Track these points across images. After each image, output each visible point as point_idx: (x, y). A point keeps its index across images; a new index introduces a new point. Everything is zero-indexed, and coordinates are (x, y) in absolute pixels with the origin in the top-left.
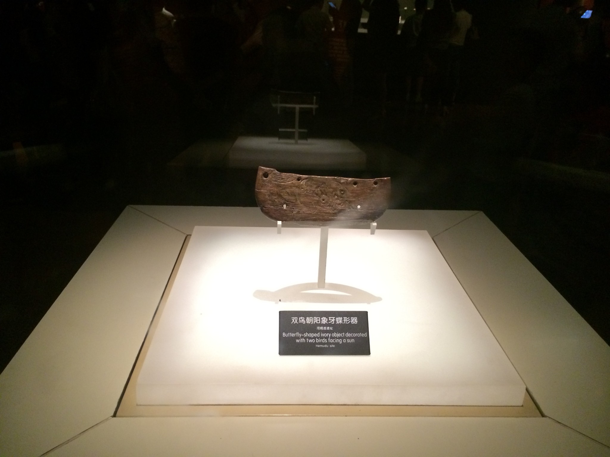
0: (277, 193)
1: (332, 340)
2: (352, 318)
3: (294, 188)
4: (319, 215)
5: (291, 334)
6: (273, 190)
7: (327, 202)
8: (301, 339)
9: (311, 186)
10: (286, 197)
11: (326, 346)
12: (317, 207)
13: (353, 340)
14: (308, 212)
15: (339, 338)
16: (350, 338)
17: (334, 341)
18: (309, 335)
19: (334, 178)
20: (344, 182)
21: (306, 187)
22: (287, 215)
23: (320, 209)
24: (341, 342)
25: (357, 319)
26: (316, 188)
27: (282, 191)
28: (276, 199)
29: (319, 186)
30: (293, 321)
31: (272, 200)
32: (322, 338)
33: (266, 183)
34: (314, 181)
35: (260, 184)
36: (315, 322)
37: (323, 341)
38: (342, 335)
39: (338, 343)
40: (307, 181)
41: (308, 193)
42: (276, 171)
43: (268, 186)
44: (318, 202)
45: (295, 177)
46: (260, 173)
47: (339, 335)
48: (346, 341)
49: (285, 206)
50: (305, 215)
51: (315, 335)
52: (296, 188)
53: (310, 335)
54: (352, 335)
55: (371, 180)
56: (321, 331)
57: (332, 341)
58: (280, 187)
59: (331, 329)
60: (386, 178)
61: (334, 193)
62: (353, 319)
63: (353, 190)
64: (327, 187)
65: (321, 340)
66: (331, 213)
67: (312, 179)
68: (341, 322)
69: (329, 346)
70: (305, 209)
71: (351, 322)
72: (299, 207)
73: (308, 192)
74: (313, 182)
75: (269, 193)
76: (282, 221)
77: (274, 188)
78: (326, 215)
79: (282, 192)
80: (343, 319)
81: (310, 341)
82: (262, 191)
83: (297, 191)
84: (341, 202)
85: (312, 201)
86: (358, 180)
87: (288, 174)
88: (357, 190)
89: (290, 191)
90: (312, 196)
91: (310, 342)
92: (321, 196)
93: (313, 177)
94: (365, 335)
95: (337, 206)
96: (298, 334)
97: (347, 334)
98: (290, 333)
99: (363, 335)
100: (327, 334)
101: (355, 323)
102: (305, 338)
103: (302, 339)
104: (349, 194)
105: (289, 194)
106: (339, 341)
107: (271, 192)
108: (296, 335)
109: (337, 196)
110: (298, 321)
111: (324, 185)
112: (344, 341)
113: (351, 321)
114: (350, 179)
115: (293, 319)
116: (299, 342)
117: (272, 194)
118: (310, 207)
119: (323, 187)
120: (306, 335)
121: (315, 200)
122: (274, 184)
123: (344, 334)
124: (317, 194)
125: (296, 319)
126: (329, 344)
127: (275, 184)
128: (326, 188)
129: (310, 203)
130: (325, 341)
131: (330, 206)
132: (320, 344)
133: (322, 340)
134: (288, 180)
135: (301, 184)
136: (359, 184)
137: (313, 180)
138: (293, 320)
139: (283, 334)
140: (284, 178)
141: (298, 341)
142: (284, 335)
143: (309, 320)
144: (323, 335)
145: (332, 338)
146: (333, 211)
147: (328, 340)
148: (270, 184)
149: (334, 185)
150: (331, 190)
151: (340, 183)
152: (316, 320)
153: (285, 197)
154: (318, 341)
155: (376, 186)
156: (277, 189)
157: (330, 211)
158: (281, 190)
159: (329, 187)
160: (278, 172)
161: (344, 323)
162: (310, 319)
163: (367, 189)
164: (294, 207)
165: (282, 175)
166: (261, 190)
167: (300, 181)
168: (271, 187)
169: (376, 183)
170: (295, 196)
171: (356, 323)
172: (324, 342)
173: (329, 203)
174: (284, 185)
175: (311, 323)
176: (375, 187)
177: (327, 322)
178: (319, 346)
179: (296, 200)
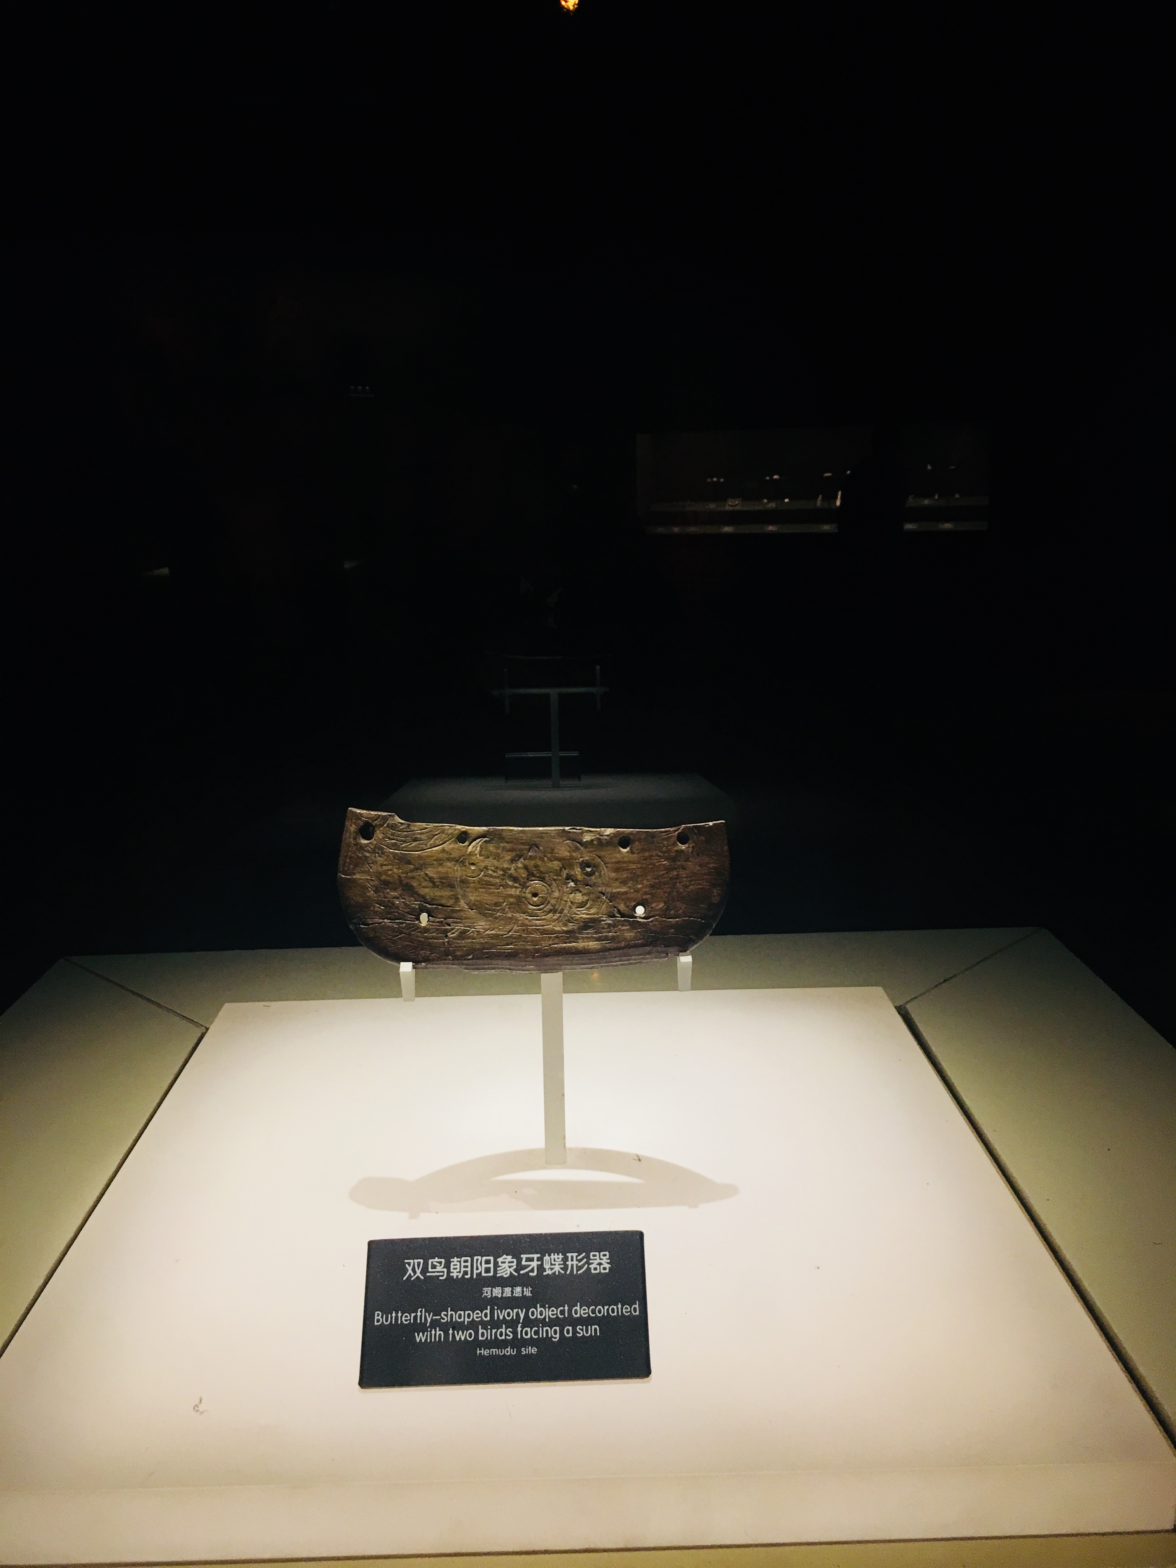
0: (401, 881)
1: (529, 1330)
2: (594, 1256)
3: (449, 864)
4: (526, 938)
5: (400, 1314)
6: (390, 872)
7: (545, 901)
8: (431, 1331)
9: (497, 857)
10: (427, 891)
11: (509, 1351)
12: (517, 915)
13: (595, 1329)
14: (492, 932)
15: (552, 1323)
16: (586, 1322)
17: (537, 1333)
18: (455, 1318)
19: (564, 830)
20: (592, 840)
21: (483, 861)
22: (430, 945)
23: (527, 922)
24: (558, 1336)
25: (608, 1257)
26: (513, 861)
27: (414, 874)
28: (397, 898)
29: (520, 857)
30: (410, 1271)
31: (384, 902)
32: (495, 1324)
33: (368, 855)
34: (506, 842)
35: (351, 858)
36: (479, 1271)
37: (501, 1335)
38: (562, 1312)
39: (548, 1339)
40: (485, 841)
41: (491, 876)
42: (397, 818)
43: (375, 862)
44: (519, 904)
45: (450, 831)
46: (352, 828)
47: (550, 1313)
48: (575, 1332)
49: (424, 917)
50: (482, 940)
51: (476, 1315)
52: (455, 865)
53: (460, 1317)
54: (593, 1312)
55: (669, 831)
56: (495, 1302)
57: (529, 1333)
58: (409, 863)
59: (528, 1293)
60: (711, 824)
61: (565, 873)
62: (597, 1257)
63: (618, 862)
64: (545, 856)
65: (494, 1331)
66: (559, 932)
67: (499, 837)
68: (557, 1268)
69: (519, 1351)
70: (481, 925)
71: (589, 1269)
72: (465, 918)
73: (491, 872)
74: (502, 845)
75: (377, 883)
76: (416, 962)
77: (390, 867)
78: (543, 939)
79: (413, 878)
80: (565, 1259)
81: (461, 1336)
82: (357, 876)
83: (457, 872)
84: (586, 898)
85: (502, 901)
86: (631, 833)
87: (432, 825)
88: (630, 862)
89: (438, 872)
90: (501, 885)
91: (458, 1339)
92: (528, 884)
93: (502, 830)
94: (635, 1310)
95: (574, 910)
96: (421, 1316)
97: (578, 1308)
98: (397, 1313)
99: (626, 1310)
100: (515, 1311)
101: (603, 1271)
102: (445, 1328)
103: (433, 1332)
104: (607, 873)
105: (434, 883)
106: (551, 1333)
107: (384, 877)
108: (415, 1317)
109: (573, 881)
110: (424, 1271)
111: (536, 851)
112: (568, 1332)
113: (592, 1266)
114: (609, 831)
115: (409, 1264)
116: (423, 1341)
117: (386, 883)
118: (496, 918)
119: (531, 858)
120: (447, 1316)
121: (511, 896)
122: (391, 856)
123: (566, 1308)
124: (515, 879)
125: (419, 1264)
126: (518, 1343)
127: (395, 855)
128: (542, 859)
129: (496, 904)
130: (506, 1335)
131: (554, 911)
132: (488, 1344)
133: (496, 1333)
134: (432, 842)
135: (469, 850)
136: (637, 842)
137: (503, 838)
138: (410, 1269)
139: (376, 1318)
140: (419, 836)
141: (420, 1337)
142: (378, 1321)
143: (458, 1267)
144: (501, 1315)
145: (528, 1323)
146: (565, 925)
147: (515, 1333)
148: (380, 857)
149: (563, 851)
150: (556, 865)
151: (581, 843)
152: (481, 1265)
153: (423, 891)
154: (484, 1334)
155: (683, 847)
156: (398, 869)
157: (555, 926)
158: (412, 871)
159: (549, 855)
160: (404, 822)
161: (568, 1272)
162: (463, 1264)
163: (659, 856)
164: (450, 921)
165: (412, 828)
166: (354, 874)
167: (465, 844)
168: (382, 865)
169: (682, 839)
170: (452, 886)
171: (607, 1271)
172: (503, 1337)
173: (553, 902)
174: (420, 857)
175: (463, 1276)
176: (682, 851)
177: (515, 1270)
178: (485, 1352)
179: (457, 900)
